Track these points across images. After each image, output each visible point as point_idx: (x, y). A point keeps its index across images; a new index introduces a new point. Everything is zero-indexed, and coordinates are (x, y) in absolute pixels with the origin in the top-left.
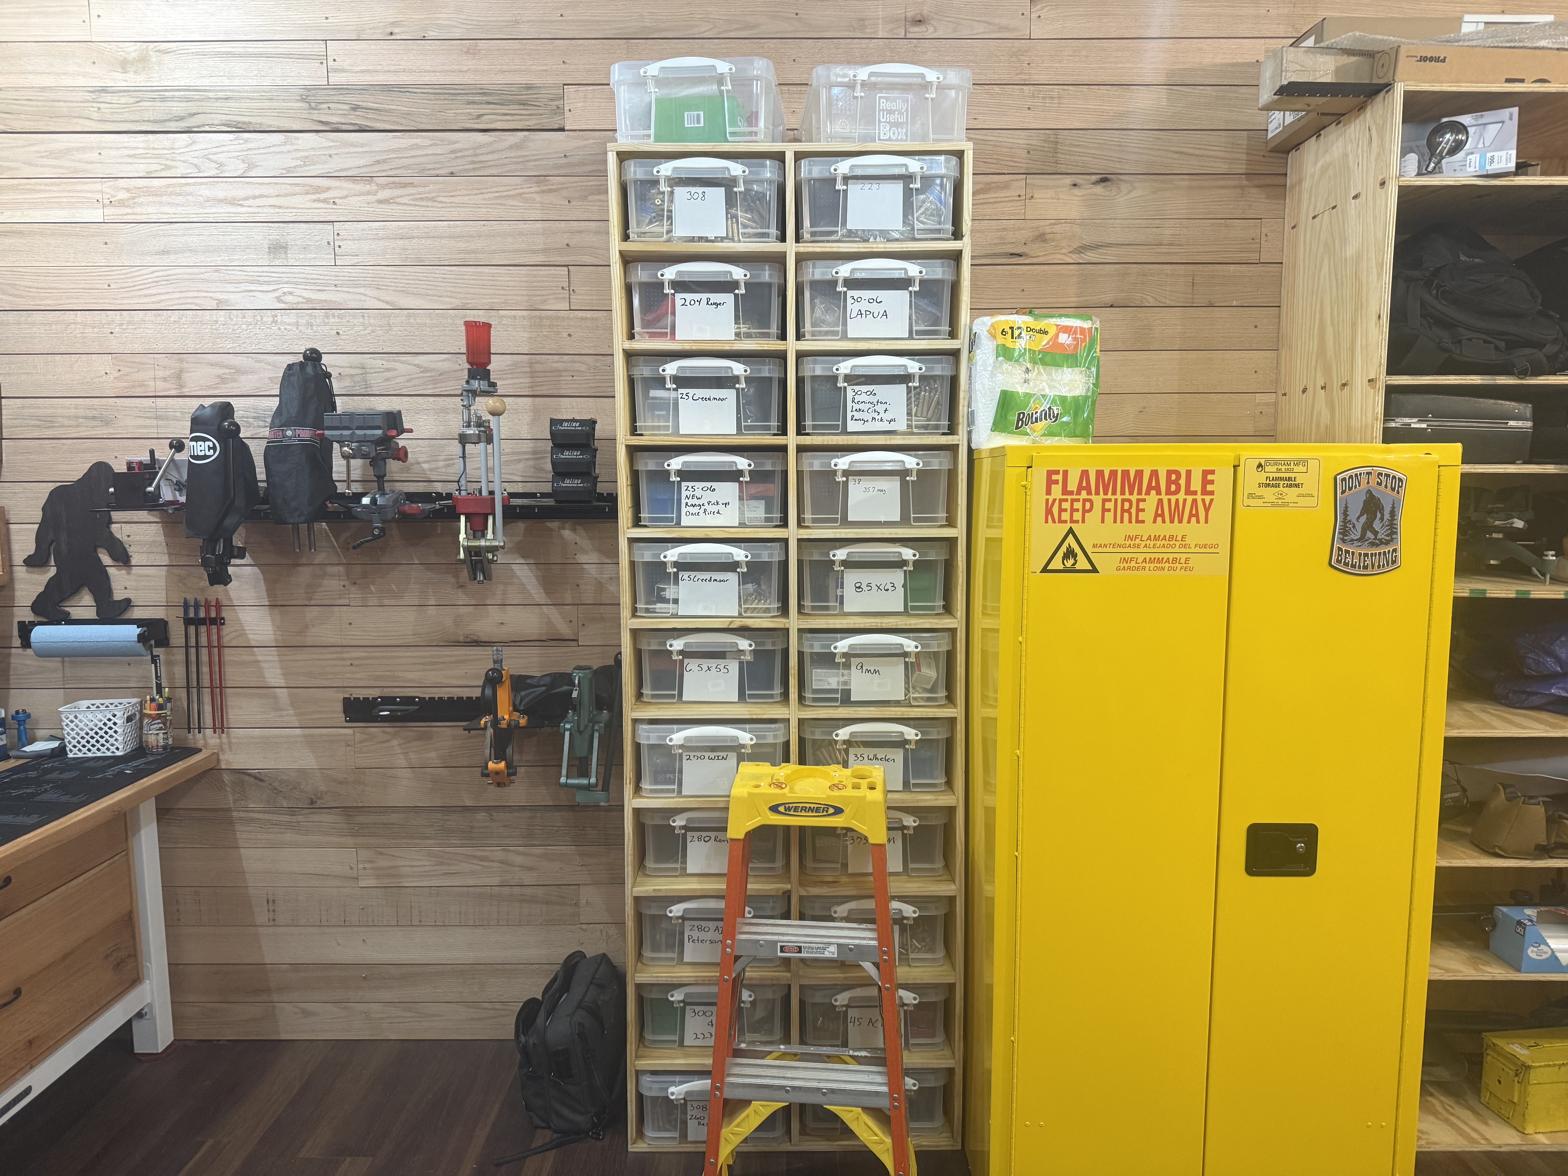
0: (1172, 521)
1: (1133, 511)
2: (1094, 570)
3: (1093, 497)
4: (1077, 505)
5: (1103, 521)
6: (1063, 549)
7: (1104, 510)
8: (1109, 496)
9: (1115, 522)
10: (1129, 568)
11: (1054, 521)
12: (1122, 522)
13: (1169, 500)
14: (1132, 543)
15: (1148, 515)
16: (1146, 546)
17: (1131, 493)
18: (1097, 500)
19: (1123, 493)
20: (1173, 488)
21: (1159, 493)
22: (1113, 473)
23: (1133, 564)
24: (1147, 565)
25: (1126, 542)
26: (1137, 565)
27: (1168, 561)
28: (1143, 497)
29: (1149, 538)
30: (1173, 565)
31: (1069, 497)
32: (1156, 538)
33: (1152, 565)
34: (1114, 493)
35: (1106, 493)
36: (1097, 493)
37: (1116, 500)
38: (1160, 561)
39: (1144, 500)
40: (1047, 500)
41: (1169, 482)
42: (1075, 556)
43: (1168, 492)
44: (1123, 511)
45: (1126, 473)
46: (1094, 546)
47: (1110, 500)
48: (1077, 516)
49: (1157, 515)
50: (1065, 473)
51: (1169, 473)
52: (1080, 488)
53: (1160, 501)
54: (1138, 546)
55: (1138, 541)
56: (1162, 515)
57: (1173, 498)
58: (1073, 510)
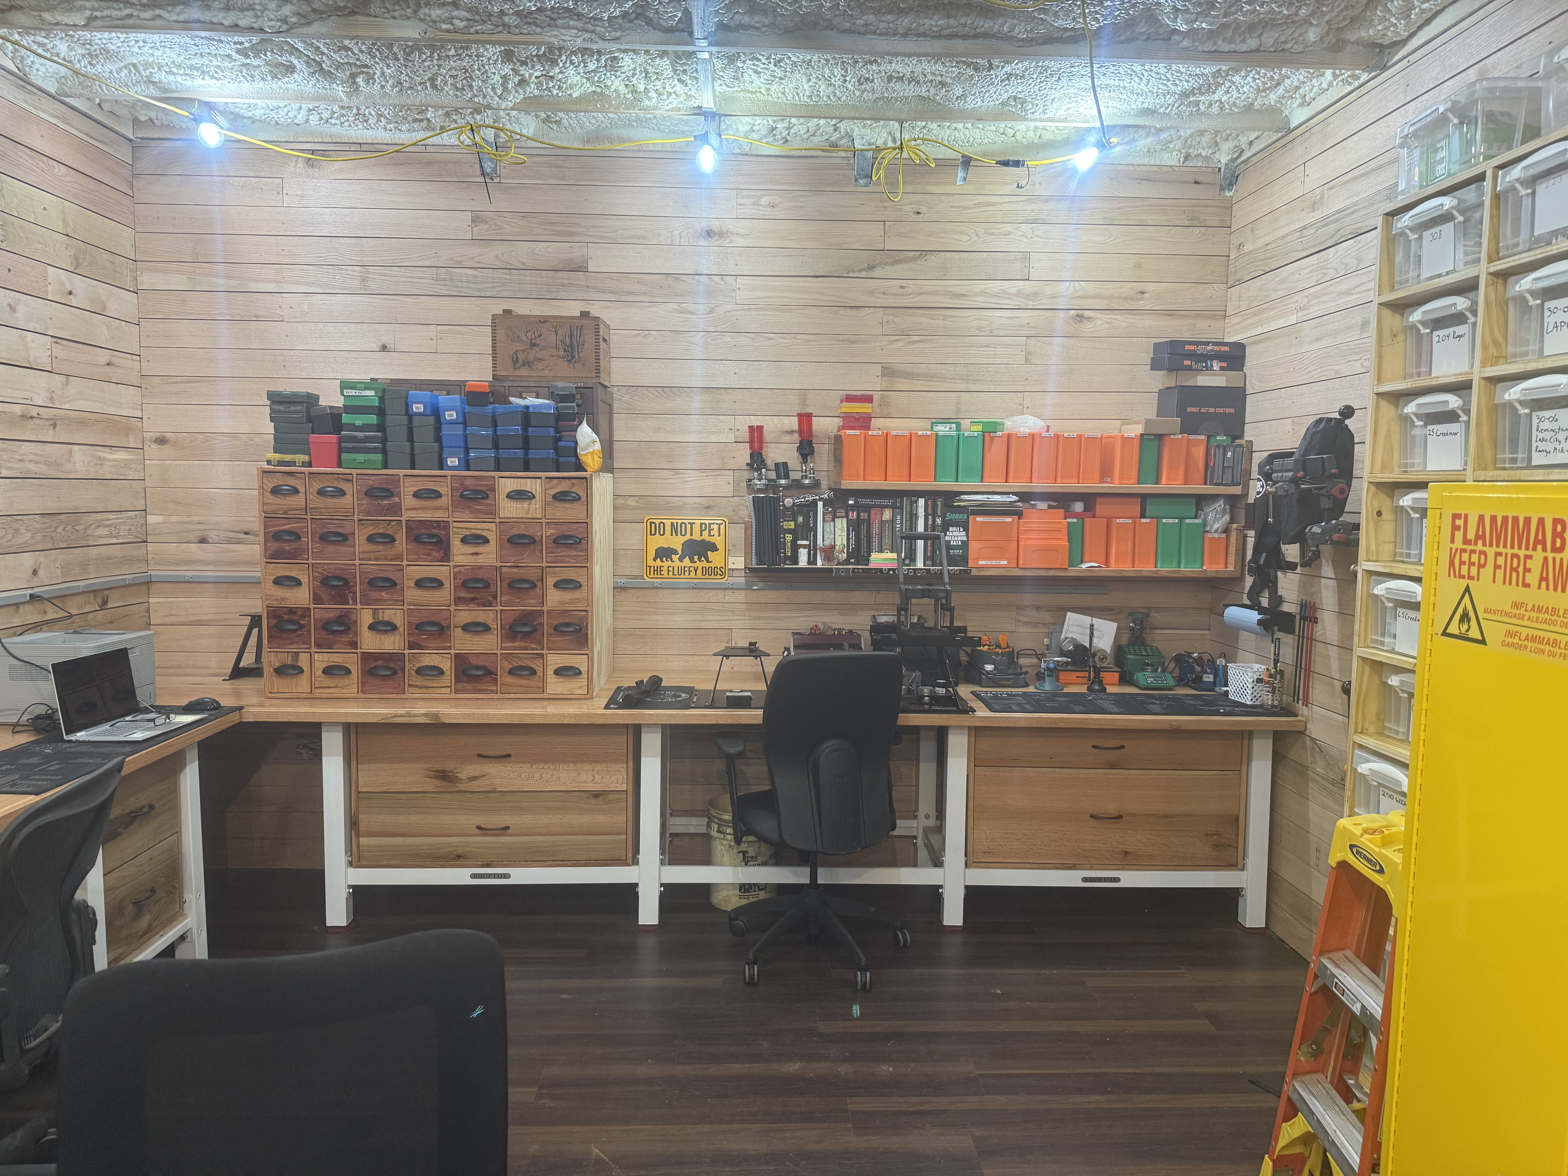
0: (1555, 589)
1: (1521, 570)
2: (1483, 642)
3: (1487, 549)
4: (1475, 558)
5: (1494, 581)
6: (1460, 611)
7: (1497, 567)
8: (1501, 549)
9: (1504, 583)
10: (1513, 645)
11: (1455, 576)
12: (1510, 584)
13: (1554, 559)
14: (1518, 612)
15: (1533, 578)
16: (1529, 619)
17: (1520, 548)
18: (1491, 551)
19: (1512, 547)
20: (1558, 542)
21: (1544, 549)
22: (1505, 519)
23: (1516, 640)
24: (1529, 644)
25: (1512, 610)
26: (1520, 642)
27: (1548, 643)
28: (1530, 552)
29: (1533, 609)
30: (1552, 649)
31: (1468, 547)
32: (1540, 610)
33: (1534, 645)
34: (1505, 546)
35: (1498, 546)
36: (1491, 545)
37: (1506, 554)
38: (1541, 640)
39: (1530, 557)
40: (1451, 549)
41: (1555, 534)
42: (1469, 620)
43: (1554, 550)
44: (1513, 569)
45: (1516, 519)
46: (1486, 611)
47: (1500, 554)
48: (1474, 571)
49: (1542, 579)
50: (1466, 516)
51: (1556, 521)
52: (1477, 537)
53: (1546, 559)
54: (1522, 617)
55: (1522, 611)
56: (1546, 579)
57: (1558, 556)
58: (1471, 564)
